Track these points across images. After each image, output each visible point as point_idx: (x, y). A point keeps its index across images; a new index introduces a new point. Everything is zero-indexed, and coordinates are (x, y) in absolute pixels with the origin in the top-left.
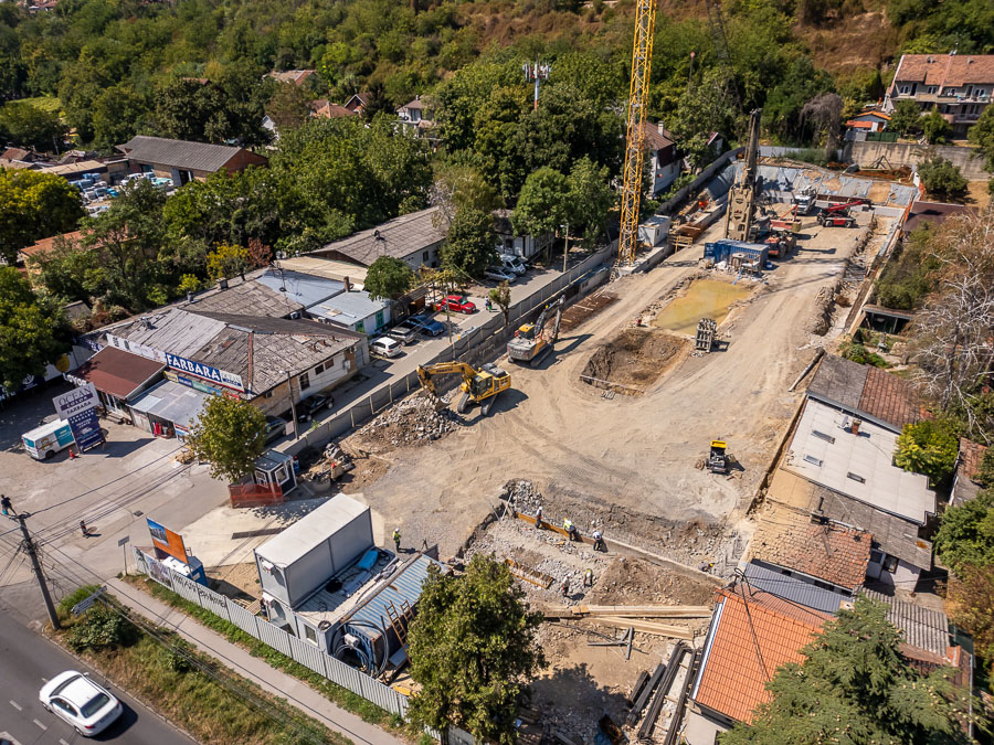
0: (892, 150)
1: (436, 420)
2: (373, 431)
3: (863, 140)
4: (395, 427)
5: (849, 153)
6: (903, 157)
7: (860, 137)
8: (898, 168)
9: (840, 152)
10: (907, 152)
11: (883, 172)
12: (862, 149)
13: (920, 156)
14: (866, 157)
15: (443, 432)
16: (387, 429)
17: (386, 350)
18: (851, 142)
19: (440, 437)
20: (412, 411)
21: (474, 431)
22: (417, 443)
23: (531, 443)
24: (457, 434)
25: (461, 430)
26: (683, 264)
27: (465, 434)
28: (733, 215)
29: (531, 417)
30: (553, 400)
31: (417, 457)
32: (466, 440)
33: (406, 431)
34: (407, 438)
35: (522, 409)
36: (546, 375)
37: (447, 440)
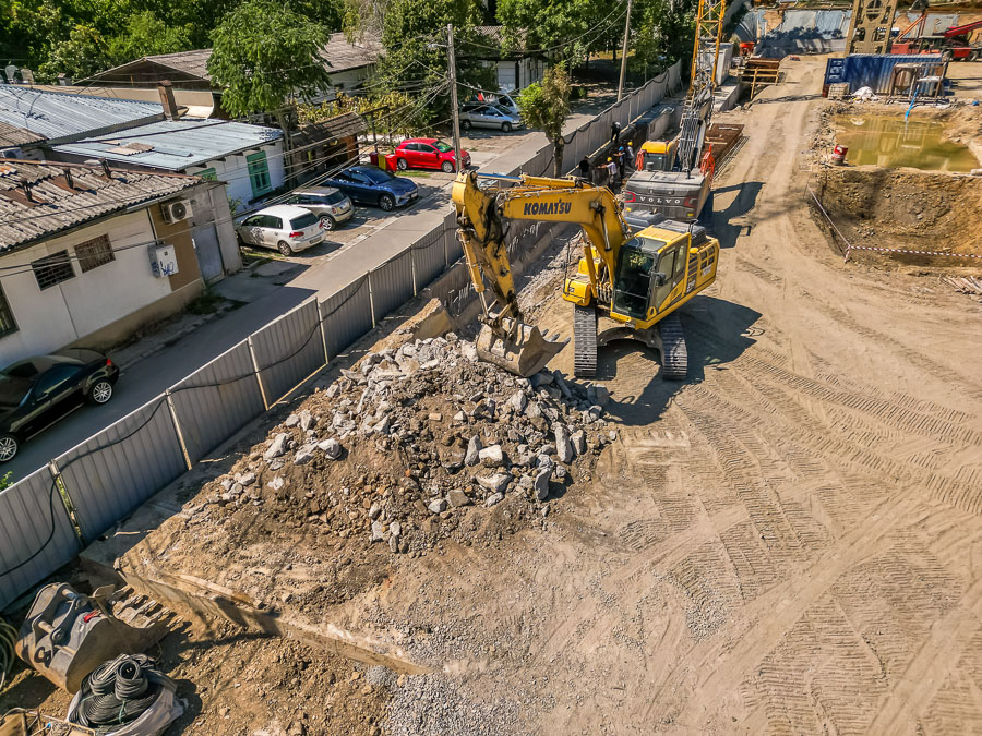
1: (534, 410)
2: (277, 483)
4: (374, 457)
15: (572, 457)
16: (339, 470)
17: (286, 231)
19: (568, 479)
20: (433, 384)
21: (684, 443)
22: (486, 523)
23: (947, 471)
24: (624, 459)
25: (627, 441)
26: (794, 99)
27: (655, 454)
28: (864, 12)
29: (831, 370)
30: (837, 316)
31: (514, 601)
32: (677, 482)
33: (426, 470)
34: (435, 505)
35: (783, 351)
36: (748, 257)
37: (598, 488)
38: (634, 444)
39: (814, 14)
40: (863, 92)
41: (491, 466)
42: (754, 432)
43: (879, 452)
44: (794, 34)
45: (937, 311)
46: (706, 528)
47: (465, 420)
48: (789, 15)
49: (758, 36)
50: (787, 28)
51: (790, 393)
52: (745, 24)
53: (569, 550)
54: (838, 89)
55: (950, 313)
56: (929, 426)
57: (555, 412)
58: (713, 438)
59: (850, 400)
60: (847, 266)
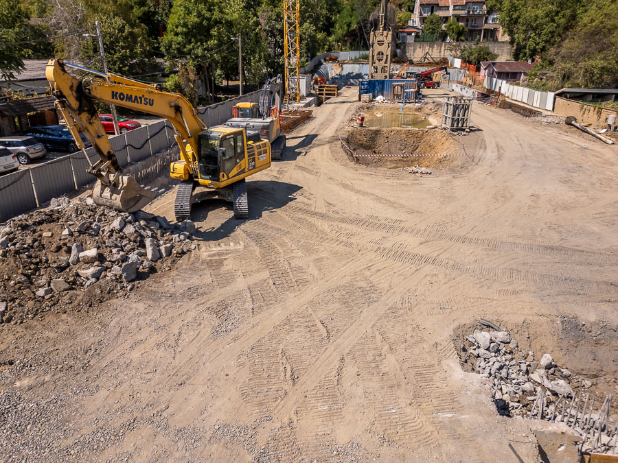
0: (433, 47)
3: (413, 41)
5: (404, 52)
6: (440, 52)
7: (410, 39)
8: (438, 60)
9: (398, 51)
10: (443, 48)
11: (429, 63)
12: (412, 48)
13: (451, 50)
14: (417, 53)
18: (404, 43)
19: (153, 270)
21: (240, 247)
22: (80, 298)
23: (388, 245)
24: (197, 258)
25: (203, 249)
26: (344, 102)
27: (219, 254)
28: (375, 58)
29: (336, 208)
30: (346, 186)
31: (88, 338)
32: (229, 265)
33: (36, 269)
34: (41, 292)
35: (310, 202)
36: (302, 164)
37: (173, 273)
38: (207, 250)
39: (357, 66)
40: (379, 98)
41: (89, 262)
42: (284, 238)
43: (353, 240)
44: (349, 76)
45: (399, 181)
46: (240, 284)
47: (71, 234)
48: (345, 66)
49: (330, 77)
50: (345, 73)
51: (310, 219)
52: (322, 70)
53: (141, 307)
54: (366, 97)
55: (404, 182)
56: (382, 227)
57: (150, 233)
58: (259, 243)
59: (343, 220)
60: (356, 166)
